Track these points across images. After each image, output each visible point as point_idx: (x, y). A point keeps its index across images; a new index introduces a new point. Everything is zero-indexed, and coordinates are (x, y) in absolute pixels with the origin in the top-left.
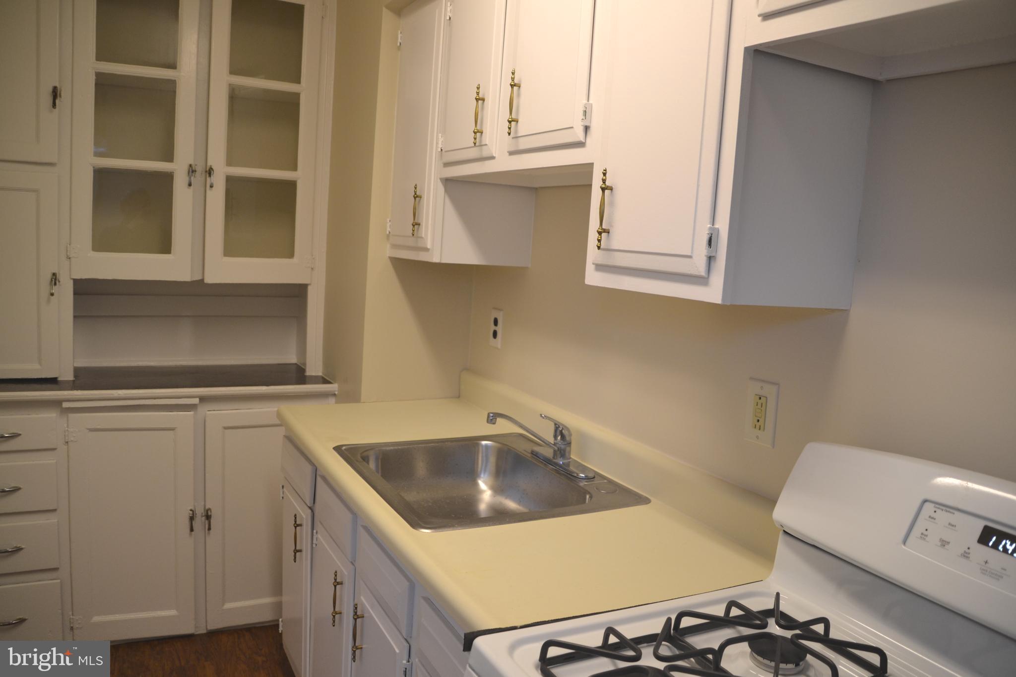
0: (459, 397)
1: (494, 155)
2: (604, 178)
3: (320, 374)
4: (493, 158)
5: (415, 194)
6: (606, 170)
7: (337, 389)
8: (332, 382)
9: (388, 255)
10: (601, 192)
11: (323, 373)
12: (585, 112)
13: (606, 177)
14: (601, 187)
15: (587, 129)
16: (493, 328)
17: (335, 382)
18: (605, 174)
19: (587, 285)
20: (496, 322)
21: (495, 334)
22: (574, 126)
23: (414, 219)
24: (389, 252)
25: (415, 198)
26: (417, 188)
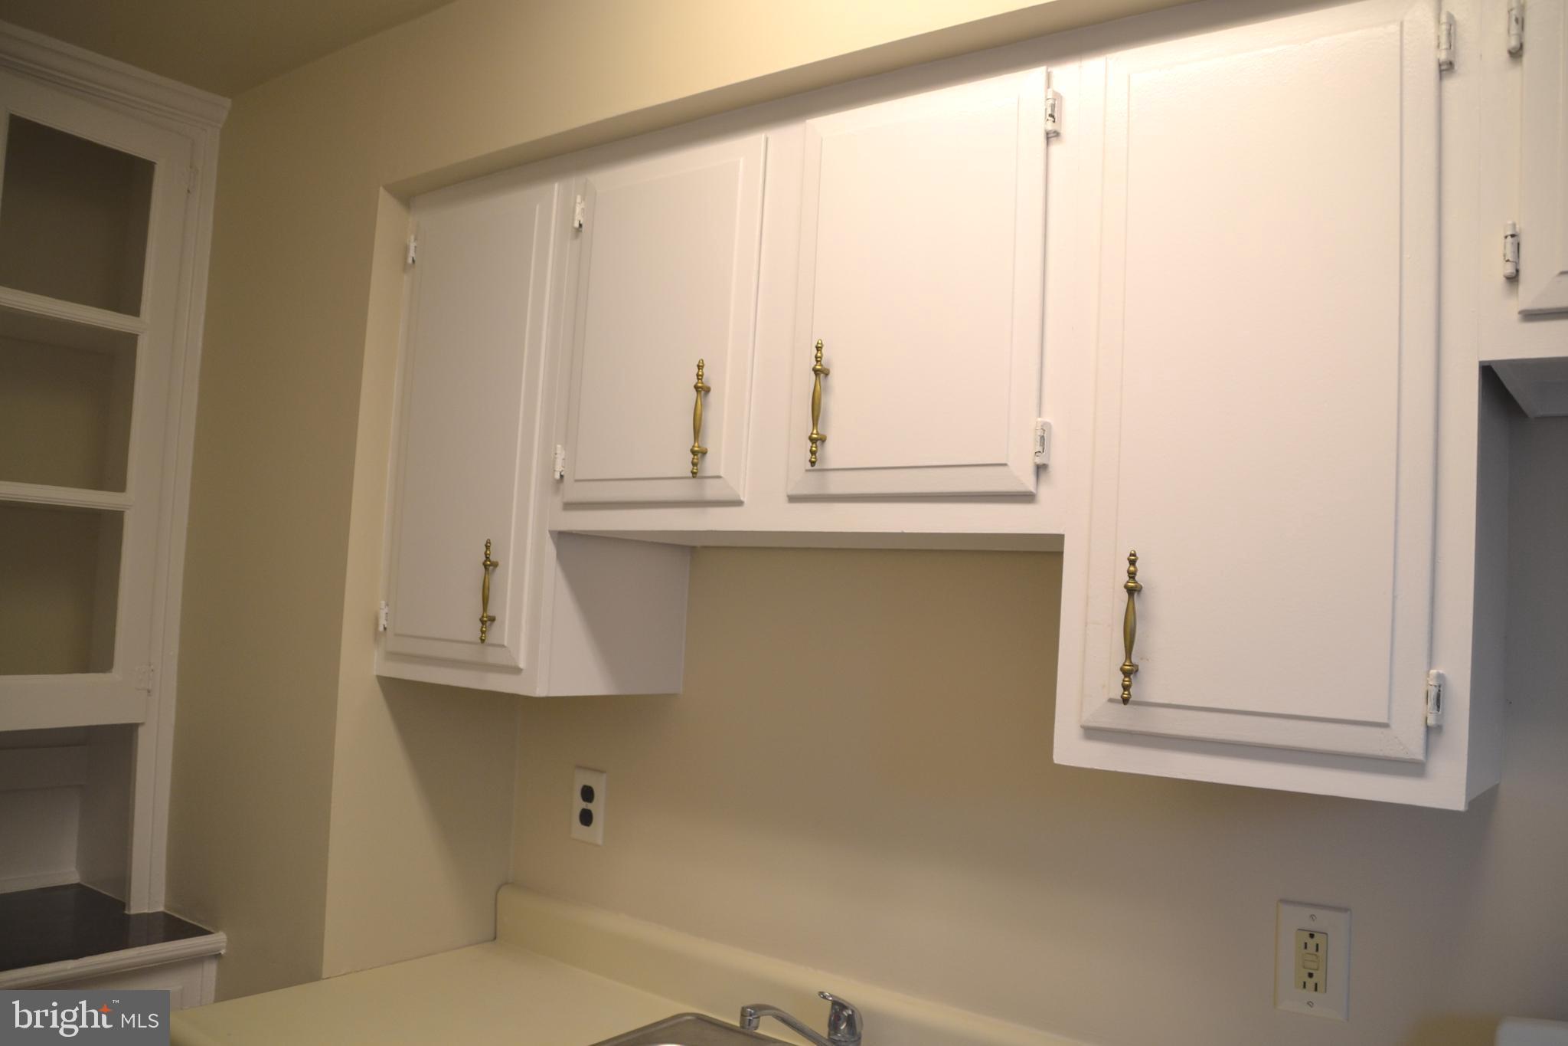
0: (495, 938)
1: (742, 499)
2: (1132, 569)
3: (161, 909)
4: (738, 503)
5: (487, 558)
6: (1134, 555)
7: (224, 944)
8: (212, 931)
9: (375, 673)
10: (1126, 595)
11: (166, 906)
12: (1042, 438)
13: (1135, 567)
14: (1126, 587)
15: (1040, 469)
16: (580, 804)
17: (217, 929)
18: (1132, 562)
19: (1056, 764)
20: (588, 794)
21: (586, 818)
22: (1009, 463)
23: (485, 608)
24: (378, 665)
25: (486, 566)
26: (491, 548)
